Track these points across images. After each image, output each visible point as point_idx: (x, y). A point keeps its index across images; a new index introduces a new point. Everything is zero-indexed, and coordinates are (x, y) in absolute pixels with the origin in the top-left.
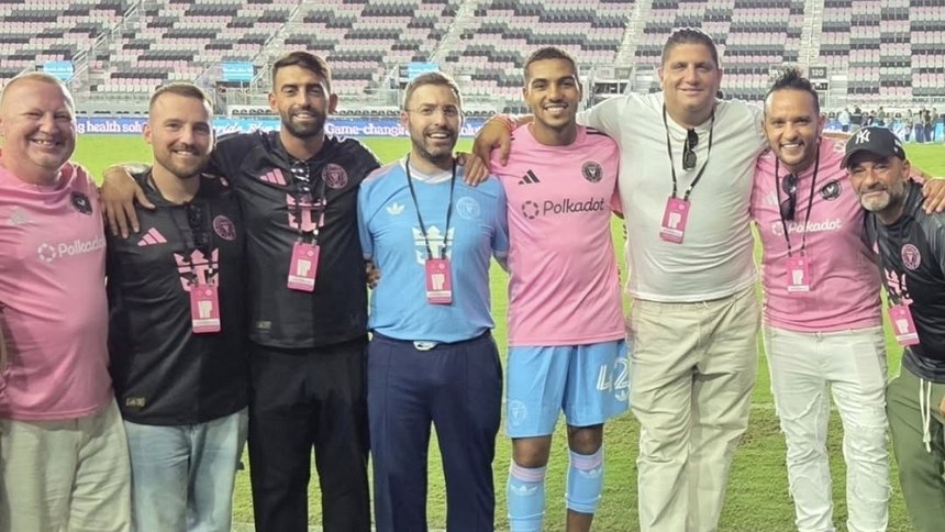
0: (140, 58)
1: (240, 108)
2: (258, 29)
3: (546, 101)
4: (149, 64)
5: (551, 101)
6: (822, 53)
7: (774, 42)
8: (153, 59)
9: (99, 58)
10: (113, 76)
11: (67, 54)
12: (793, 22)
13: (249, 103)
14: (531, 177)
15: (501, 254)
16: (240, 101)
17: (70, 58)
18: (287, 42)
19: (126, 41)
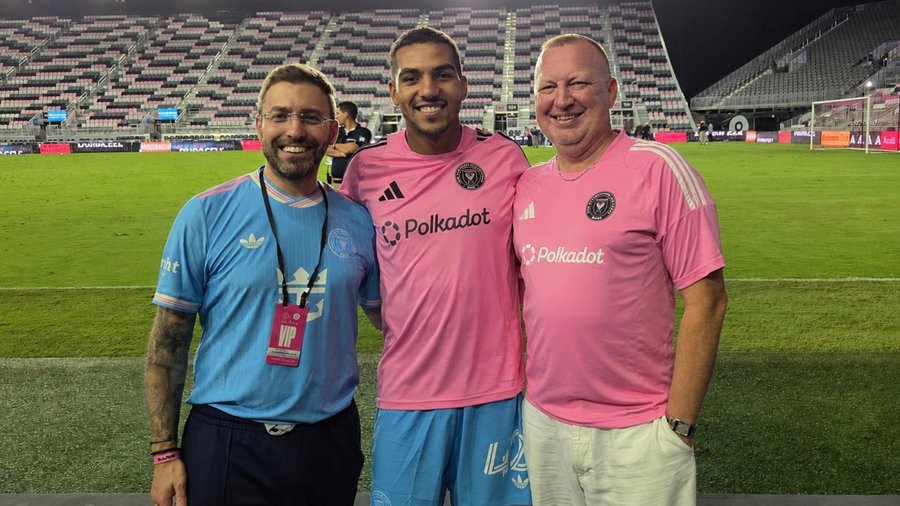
0: (108, 107)
1: (169, 135)
2: (180, 88)
3: (418, 98)
4: (113, 110)
5: (424, 98)
6: (515, 96)
7: (487, 91)
8: (115, 107)
9: (81, 108)
10: (91, 118)
11: (63, 106)
12: (497, 79)
13: (174, 132)
14: (394, 192)
15: (371, 303)
16: (168, 131)
17: (65, 108)
18: (197, 96)
19: (100, 97)
